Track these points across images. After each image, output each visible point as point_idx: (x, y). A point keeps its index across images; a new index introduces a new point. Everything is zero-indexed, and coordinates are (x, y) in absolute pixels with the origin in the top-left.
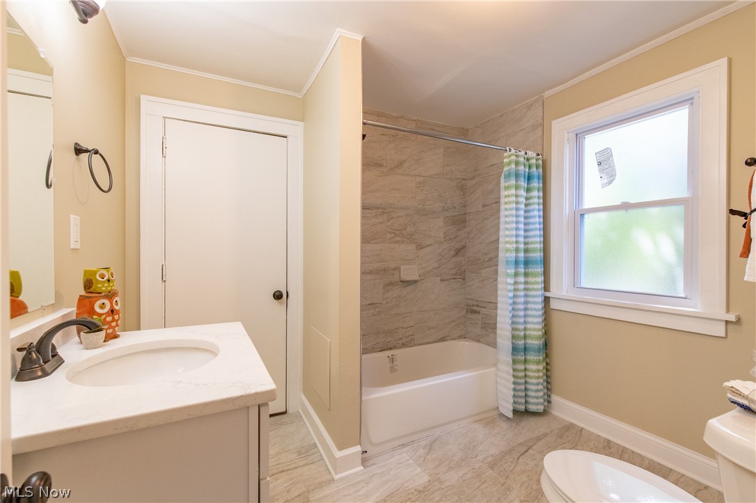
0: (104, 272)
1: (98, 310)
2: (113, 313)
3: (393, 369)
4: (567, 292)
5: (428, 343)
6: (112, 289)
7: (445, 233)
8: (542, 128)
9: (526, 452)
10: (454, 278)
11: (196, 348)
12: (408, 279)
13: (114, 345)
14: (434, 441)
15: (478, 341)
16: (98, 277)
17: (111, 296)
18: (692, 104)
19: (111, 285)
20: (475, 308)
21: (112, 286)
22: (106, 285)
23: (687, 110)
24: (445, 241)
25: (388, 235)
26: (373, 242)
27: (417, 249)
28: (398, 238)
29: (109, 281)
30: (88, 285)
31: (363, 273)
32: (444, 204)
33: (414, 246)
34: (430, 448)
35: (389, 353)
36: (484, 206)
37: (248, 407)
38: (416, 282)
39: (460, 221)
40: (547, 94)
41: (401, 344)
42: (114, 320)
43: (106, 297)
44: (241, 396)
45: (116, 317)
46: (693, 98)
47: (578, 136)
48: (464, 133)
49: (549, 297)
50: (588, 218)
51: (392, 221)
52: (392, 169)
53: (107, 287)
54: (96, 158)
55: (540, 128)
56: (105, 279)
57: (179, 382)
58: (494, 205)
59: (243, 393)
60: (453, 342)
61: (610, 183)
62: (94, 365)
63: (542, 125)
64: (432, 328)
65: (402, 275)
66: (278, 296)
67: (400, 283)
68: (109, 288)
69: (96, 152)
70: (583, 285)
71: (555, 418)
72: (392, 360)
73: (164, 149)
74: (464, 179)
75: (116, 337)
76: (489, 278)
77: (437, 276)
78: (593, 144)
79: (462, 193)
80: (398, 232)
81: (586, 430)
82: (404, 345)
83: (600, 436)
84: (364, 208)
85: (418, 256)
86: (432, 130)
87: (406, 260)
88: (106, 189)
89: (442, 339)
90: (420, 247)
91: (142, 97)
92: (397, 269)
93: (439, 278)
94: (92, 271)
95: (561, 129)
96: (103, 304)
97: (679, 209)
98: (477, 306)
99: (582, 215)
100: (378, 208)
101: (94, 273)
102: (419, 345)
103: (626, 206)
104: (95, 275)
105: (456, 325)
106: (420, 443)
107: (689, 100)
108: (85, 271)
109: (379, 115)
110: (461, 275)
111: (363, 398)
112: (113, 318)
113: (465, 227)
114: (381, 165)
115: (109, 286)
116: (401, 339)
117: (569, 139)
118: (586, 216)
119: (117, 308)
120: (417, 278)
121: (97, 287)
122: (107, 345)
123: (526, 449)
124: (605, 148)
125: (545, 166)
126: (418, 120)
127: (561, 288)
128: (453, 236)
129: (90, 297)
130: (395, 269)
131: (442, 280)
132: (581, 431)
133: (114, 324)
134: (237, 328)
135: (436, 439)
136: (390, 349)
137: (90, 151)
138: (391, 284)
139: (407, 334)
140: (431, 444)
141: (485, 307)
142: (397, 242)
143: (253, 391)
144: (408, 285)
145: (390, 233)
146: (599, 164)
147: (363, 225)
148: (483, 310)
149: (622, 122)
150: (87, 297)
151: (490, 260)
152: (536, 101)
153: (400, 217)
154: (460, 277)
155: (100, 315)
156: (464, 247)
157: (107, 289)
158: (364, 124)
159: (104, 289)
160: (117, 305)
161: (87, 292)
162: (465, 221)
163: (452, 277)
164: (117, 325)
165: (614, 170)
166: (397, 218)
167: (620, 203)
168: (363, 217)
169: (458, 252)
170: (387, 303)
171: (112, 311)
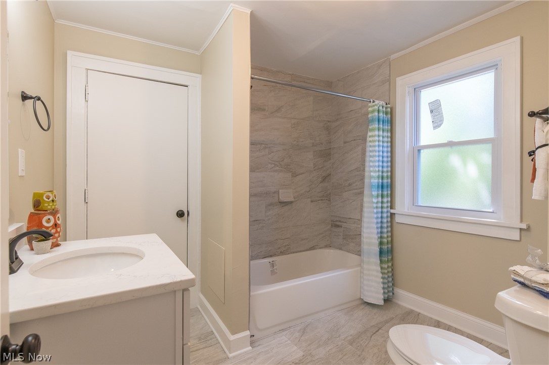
0: (50, 194)
1: (45, 224)
2: (56, 227)
3: (273, 272)
4: (408, 210)
5: (301, 251)
6: (55, 208)
7: (314, 164)
8: (389, 83)
9: (376, 332)
10: (322, 200)
11: (123, 253)
12: (285, 201)
13: (58, 251)
14: (307, 326)
15: (341, 249)
16: (45, 198)
17: (54, 213)
18: (497, 69)
19: (55, 204)
20: (338, 223)
21: (55, 206)
22: (51, 204)
23: (493, 73)
24: (314, 170)
25: (269, 165)
26: (258, 170)
27: (292, 176)
28: (277, 168)
29: (53, 201)
30: (37, 204)
31: (251, 196)
32: (314, 141)
33: (290, 174)
34: (304, 331)
35: (270, 259)
36: (345, 143)
37: (175, 291)
38: (291, 202)
39: (326, 154)
40: (393, 57)
41: (279, 252)
42: (57, 232)
43: (51, 214)
44: (171, 283)
45: (59, 229)
46: (497, 65)
47: (416, 90)
48: (329, 85)
49: (395, 214)
50: (424, 153)
51: (272, 154)
52: (272, 113)
53: (51, 206)
54: (38, 103)
55: (388, 83)
56: (51, 199)
57: (121, 275)
58: (352, 142)
59: (172, 281)
60: (320, 250)
61: (439, 126)
62: (45, 267)
63: (389, 81)
64: (304, 239)
65: (280, 197)
66: (180, 214)
67: (279, 203)
68: (53, 207)
69: (39, 99)
70: (420, 204)
71: (399, 306)
72: (273, 265)
73: (87, 94)
74: (329, 121)
75: (58, 245)
76: (348, 199)
77: (308, 198)
78: (427, 96)
79: (328, 132)
80: (276, 163)
81: (422, 314)
82: (282, 253)
83: (432, 318)
84: (252, 144)
85: (293, 183)
86: (304, 82)
87: (284, 185)
88: (46, 128)
89: (312, 248)
90: (295, 175)
91: (69, 52)
92: (277, 192)
93: (310, 200)
94: (40, 193)
95: (403, 84)
96: (49, 219)
97: (489, 147)
98: (340, 221)
99: (419, 151)
100: (262, 144)
101: (42, 195)
102: (294, 253)
103: (450, 144)
104: (43, 196)
105: (323, 237)
106: (295, 328)
107: (494, 66)
108: (34, 194)
109: (262, 70)
110: (327, 197)
111: (251, 294)
112: (57, 230)
113: (330, 159)
114: (264, 110)
115: (53, 205)
116: (279, 248)
117: (409, 92)
118: (422, 151)
119: (59, 222)
120: (292, 199)
121: (44, 206)
122: (52, 252)
123: (377, 330)
124: (435, 100)
125: (392, 113)
126: (293, 74)
127: (403, 206)
128: (320, 167)
129: (39, 214)
130: (275, 192)
131: (312, 201)
132: (418, 315)
133: (57, 235)
134: (154, 238)
135: (309, 324)
136: (271, 256)
137: (34, 98)
138: (271, 204)
139: (284, 245)
140: (305, 329)
141: (345, 222)
142: (276, 171)
143: (179, 280)
144: (286, 205)
145: (271, 164)
146: (432, 112)
147: (251, 157)
148: (344, 225)
149: (448, 81)
150: (36, 213)
151: (350, 185)
152: (384, 62)
153: (279, 151)
154: (326, 198)
155: (48, 228)
156: (329, 175)
157: (51, 207)
158: (252, 78)
159: (49, 207)
160: (59, 220)
161: (35, 210)
162: (330, 154)
163: (320, 199)
164: (59, 236)
165: (442, 116)
166: (277, 151)
167: (446, 142)
168: (251, 151)
169: (325, 179)
170: (269, 219)
171: (56, 225)
